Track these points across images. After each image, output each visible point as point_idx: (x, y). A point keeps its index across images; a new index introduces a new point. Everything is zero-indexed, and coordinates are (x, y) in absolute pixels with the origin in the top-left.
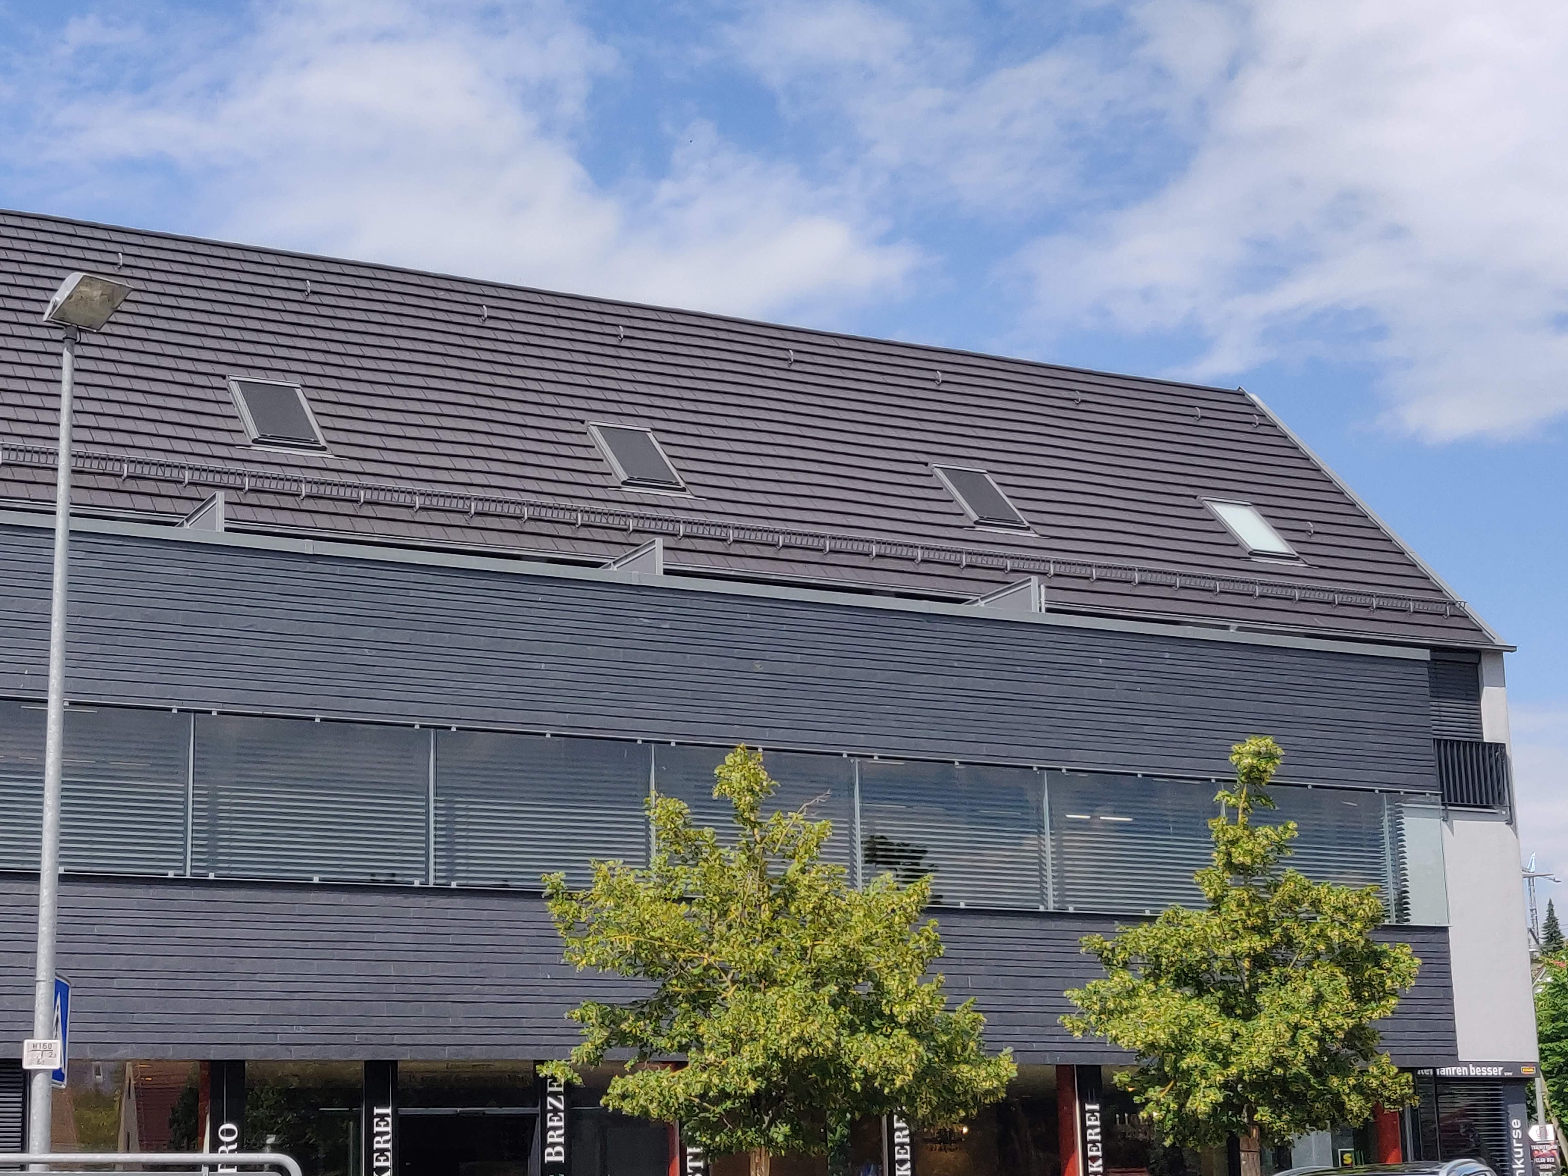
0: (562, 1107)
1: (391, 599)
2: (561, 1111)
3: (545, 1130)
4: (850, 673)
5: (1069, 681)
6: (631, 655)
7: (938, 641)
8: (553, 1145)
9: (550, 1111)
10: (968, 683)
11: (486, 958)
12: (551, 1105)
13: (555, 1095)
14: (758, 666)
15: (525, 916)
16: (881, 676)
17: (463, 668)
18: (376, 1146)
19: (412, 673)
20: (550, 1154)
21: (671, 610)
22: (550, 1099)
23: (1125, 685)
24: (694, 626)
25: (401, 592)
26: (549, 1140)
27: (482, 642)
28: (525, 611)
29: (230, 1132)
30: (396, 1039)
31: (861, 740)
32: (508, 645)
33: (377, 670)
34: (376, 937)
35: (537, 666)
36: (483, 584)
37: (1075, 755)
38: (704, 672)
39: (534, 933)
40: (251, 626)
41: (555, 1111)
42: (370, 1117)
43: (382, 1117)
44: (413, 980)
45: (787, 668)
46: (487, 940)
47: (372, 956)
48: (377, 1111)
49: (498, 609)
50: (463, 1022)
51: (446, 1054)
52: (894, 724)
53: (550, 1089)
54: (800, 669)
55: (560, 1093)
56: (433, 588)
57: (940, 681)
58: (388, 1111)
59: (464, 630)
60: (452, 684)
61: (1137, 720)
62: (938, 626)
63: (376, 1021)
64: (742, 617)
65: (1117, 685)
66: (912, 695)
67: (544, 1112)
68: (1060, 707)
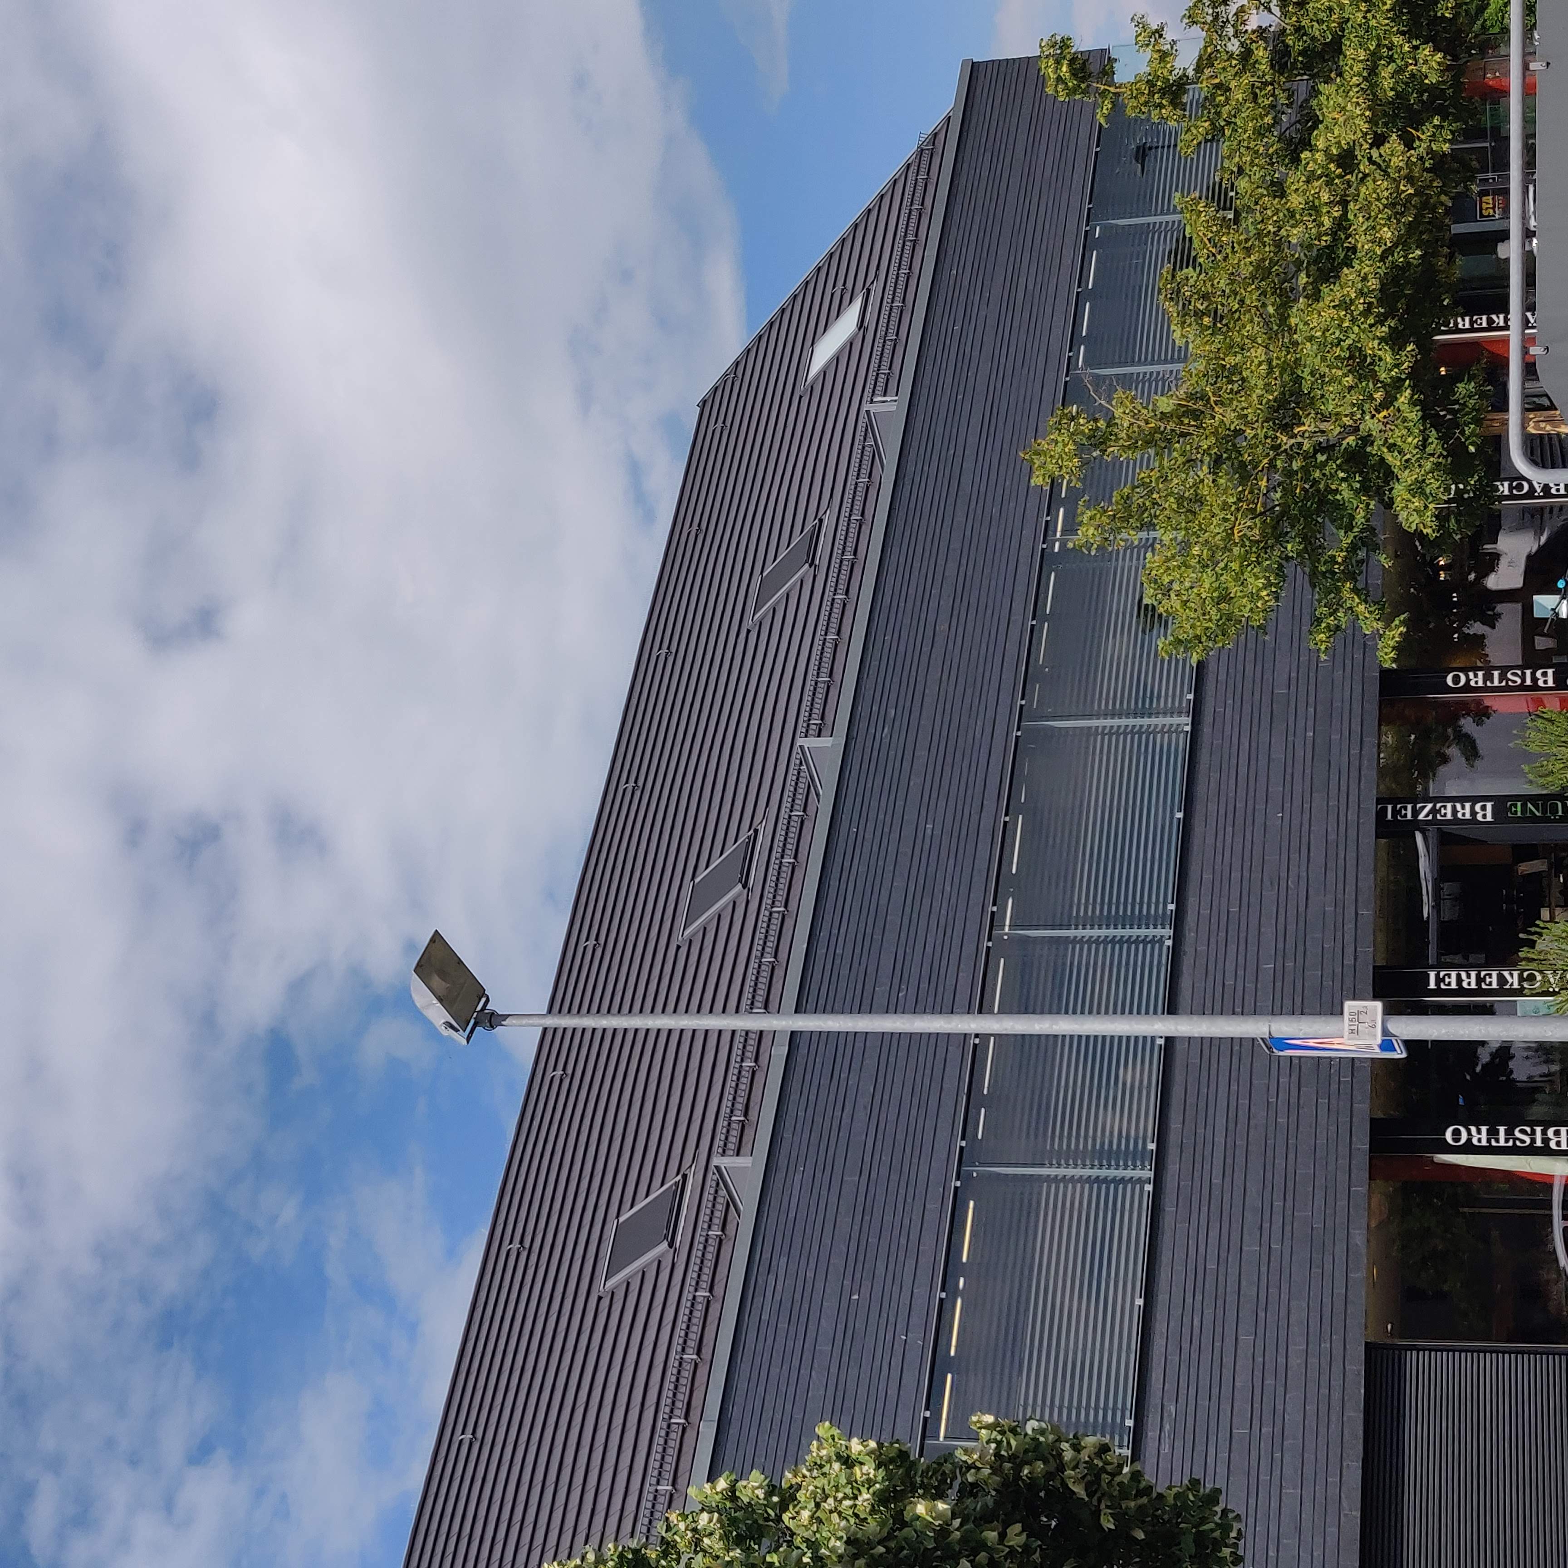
0: (1429, 806)
1: (845, 972)
2: (1435, 806)
3: (1456, 821)
4: (956, 545)
5: (976, 353)
6: (923, 742)
7: (926, 468)
8: (1474, 813)
9: (1435, 817)
10: (972, 440)
11: (1256, 876)
12: (1427, 815)
13: (1415, 813)
14: (942, 627)
15: (1210, 841)
16: (960, 517)
17: (926, 902)
18: (1473, 986)
19: (929, 949)
20: (1484, 816)
21: (875, 708)
22: (1421, 817)
23: (983, 306)
24: (895, 687)
25: (837, 962)
26: (1468, 816)
27: (900, 883)
28: (867, 845)
30: (1349, 961)
31: (1028, 533)
32: (904, 861)
33: (924, 985)
34: (1230, 982)
35: (929, 832)
36: (834, 883)
37: (1055, 347)
38: (945, 677)
39: (1229, 829)
40: (865, 1108)
41: (1433, 811)
42: (1438, 992)
43: (1439, 980)
44: (1280, 945)
45: (946, 603)
46: (1236, 875)
47: (1250, 986)
48: (1432, 985)
49: (863, 869)
50: (1330, 897)
51: (1367, 913)
52: (1012, 504)
53: (1409, 817)
54: (948, 589)
55: (1414, 808)
56: (835, 931)
57: (969, 465)
58: (1432, 975)
59: (883, 901)
60: (943, 912)
61: (1021, 295)
62: (910, 468)
63: (1328, 983)
64: (887, 644)
65: (982, 313)
66: (983, 489)
67: (1435, 822)
68: (1003, 360)
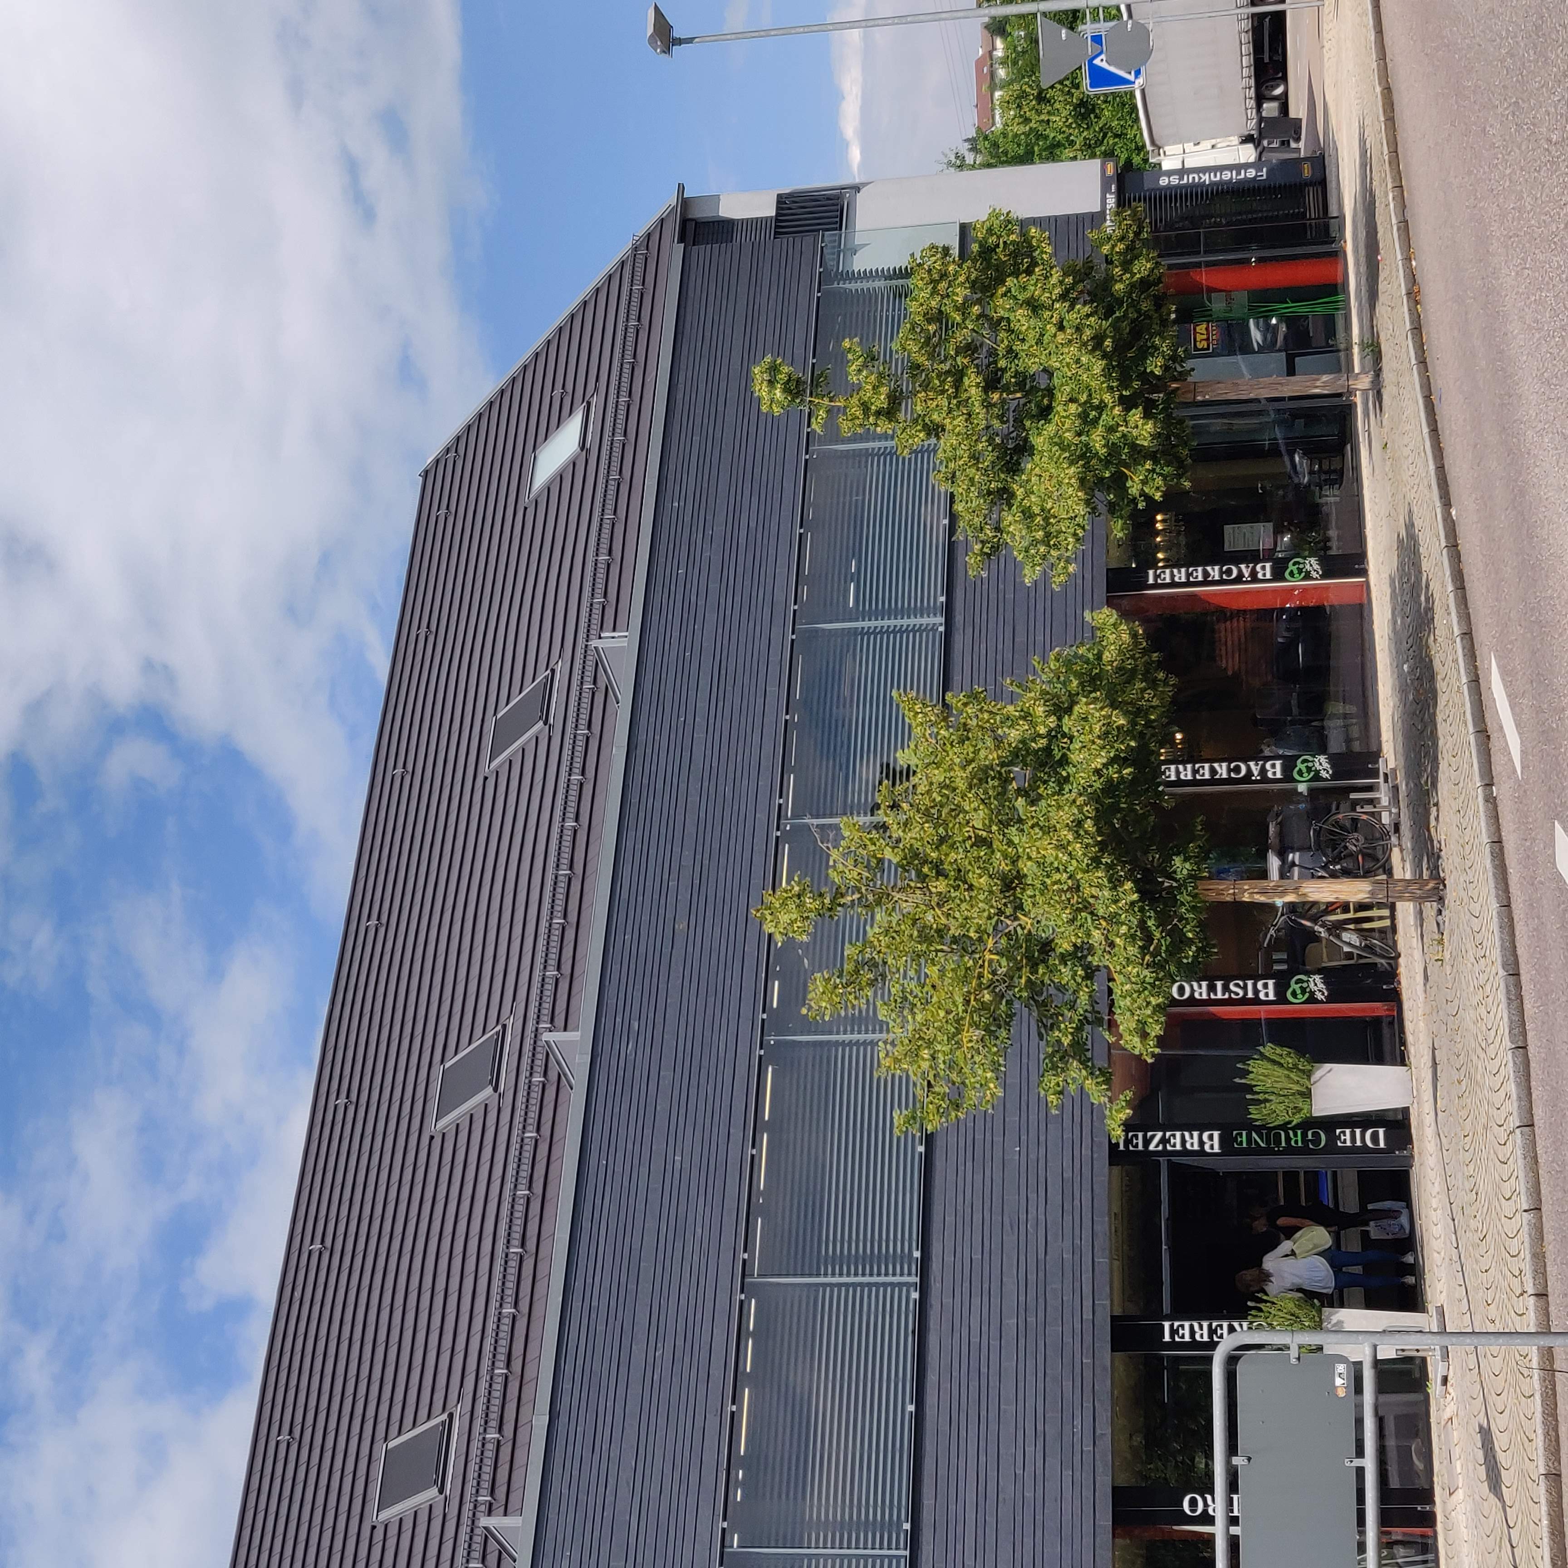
0: (1159, 1135)
1: (601, 1328)
2: (1164, 1135)
3: (1185, 1152)
4: (691, 829)
5: (701, 603)
6: (668, 1061)
7: (657, 737)
8: (1201, 1143)
9: (1165, 1147)
10: (702, 705)
11: (997, 1218)
12: (1157, 1146)
13: (1147, 1142)
14: (681, 926)
15: (951, 1177)
16: (694, 798)
17: (679, 1245)
18: (1206, 1338)
19: (683, 1301)
20: (1212, 1147)
21: (619, 1020)
22: (1152, 1147)
23: (706, 546)
24: (637, 994)
25: (593, 1316)
26: (1196, 1147)
27: (651, 1224)
28: (618, 1178)
29: (1193, 1503)
30: (1087, 1315)
31: (762, 816)
32: (654, 1198)
33: (680, 1342)
34: (975, 1340)
35: (678, 1165)
36: (586, 1225)
37: (779, 596)
38: (686, 984)
39: (969, 1164)
40: (628, 1484)
41: (1164, 1141)
42: (1173, 1345)
43: (1174, 1332)
44: (1022, 1298)
45: (684, 896)
46: (977, 1217)
47: (995, 1343)
48: (1167, 1338)
49: (614, 1208)
50: (1068, 1243)
51: (1103, 1260)
52: (745, 782)
53: (1140, 1147)
54: (685, 882)
55: (1145, 1137)
56: (589, 1280)
57: (699, 735)
58: (1167, 1325)
59: (636, 1246)
60: (696, 1258)
61: (743, 533)
62: (642, 738)
63: (1068, 1339)
64: (628, 944)
65: (706, 554)
66: (715, 765)
67: (1165, 1153)
68: (728, 612)
